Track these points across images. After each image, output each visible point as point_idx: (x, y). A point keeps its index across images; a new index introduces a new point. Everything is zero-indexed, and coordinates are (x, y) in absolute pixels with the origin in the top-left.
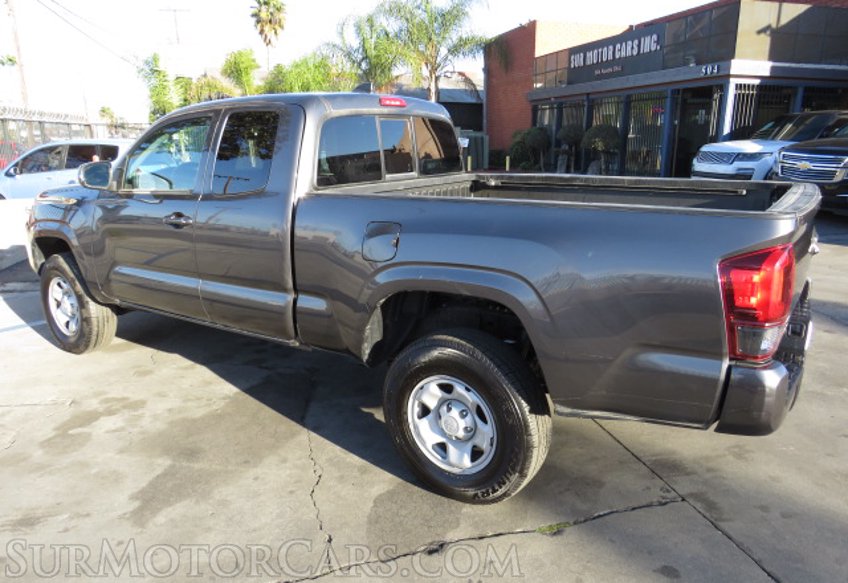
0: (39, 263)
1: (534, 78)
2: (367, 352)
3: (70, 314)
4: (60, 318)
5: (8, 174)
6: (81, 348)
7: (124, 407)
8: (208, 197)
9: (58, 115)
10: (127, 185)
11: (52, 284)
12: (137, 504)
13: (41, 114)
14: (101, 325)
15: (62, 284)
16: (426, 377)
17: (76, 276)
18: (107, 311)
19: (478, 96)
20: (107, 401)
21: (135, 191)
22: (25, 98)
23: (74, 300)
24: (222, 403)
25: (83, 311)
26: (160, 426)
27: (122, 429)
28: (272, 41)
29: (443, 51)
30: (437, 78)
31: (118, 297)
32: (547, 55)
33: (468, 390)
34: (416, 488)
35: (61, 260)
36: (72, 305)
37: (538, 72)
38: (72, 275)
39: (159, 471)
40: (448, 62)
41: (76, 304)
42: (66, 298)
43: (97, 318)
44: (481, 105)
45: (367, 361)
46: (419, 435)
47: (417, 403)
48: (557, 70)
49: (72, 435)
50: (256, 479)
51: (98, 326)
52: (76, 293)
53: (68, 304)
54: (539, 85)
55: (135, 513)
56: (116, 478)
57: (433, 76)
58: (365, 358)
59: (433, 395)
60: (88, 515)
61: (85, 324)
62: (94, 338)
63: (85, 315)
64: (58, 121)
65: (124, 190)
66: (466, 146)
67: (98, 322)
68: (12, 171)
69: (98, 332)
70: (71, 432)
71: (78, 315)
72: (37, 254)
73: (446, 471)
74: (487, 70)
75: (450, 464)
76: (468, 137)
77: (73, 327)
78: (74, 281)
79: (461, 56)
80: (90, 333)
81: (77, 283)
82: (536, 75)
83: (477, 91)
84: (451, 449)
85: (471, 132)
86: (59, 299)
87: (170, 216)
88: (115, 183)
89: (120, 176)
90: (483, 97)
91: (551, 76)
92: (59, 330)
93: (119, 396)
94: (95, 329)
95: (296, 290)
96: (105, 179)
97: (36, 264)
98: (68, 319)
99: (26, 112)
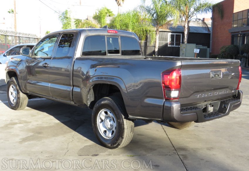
0: (8, 80)
1: (232, 22)
2: (89, 103)
3: (14, 97)
4: (12, 98)
5: (4, 56)
6: (16, 108)
7: (25, 122)
8: (54, 58)
9: (26, 34)
10: (34, 55)
11: (10, 86)
12: (21, 140)
13: (20, 33)
14: (23, 100)
15: (14, 87)
16: (101, 109)
17: (18, 84)
18: (25, 96)
19: (209, 30)
20: (20, 121)
21: (36, 57)
22: (15, 27)
23: (16, 92)
24: (53, 124)
25: (18, 95)
26: (33, 127)
27: (23, 127)
28: (121, 4)
29: (192, 10)
30: (189, 22)
31: (28, 90)
32: (238, 12)
33: (110, 113)
34: (99, 145)
35: (14, 79)
36: (15, 93)
37: (234, 19)
38: (16, 83)
39: (29, 135)
40: (194, 15)
41: (17, 93)
42: (14, 91)
43: (22, 97)
44: (210, 34)
45: (89, 106)
46: (100, 128)
47: (99, 118)
48: (242, 19)
49: (9, 127)
50: (55, 139)
51: (22, 100)
52: (17, 89)
53: (14, 93)
54: (235, 26)
55: (20, 142)
56: (18, 135)
57: (187, 21)
58: (88, 105)
59: (103, 115)
60: (8, 141)
61: (18, 99)
62: (20, 104)
63: (19, 96)
64: (26, 36)
65: (33, 57)
66: (198, 52)
67: (22, 99)
68: (6, 54)
69: (22, 102)
70: (9, 126)
71: (17, 96)
72: (7, 77)
73: (105, 139)
74: (213, 18)
75: (107, 137)
76: (199, 49)
77: (15, 101)
78: (17, 85)
79: (200, 12)
80: (19, 102)
81: (18, 86)
82: (233, 21)
83: (208, 28)
84: (107, 132)
85: (201, 47)
86: (12, 92)
87: (44, 64)
88: (31, 55)
89: (33, 52)
90: (211, 30)
91: (240, 22)
92: (11, 102)
93: (24, 120)
94: (21, 101)
95: (73, 86)
96: (28, 53)
97: (7, 80)
98: (14, 98)
99: (14, 33)
